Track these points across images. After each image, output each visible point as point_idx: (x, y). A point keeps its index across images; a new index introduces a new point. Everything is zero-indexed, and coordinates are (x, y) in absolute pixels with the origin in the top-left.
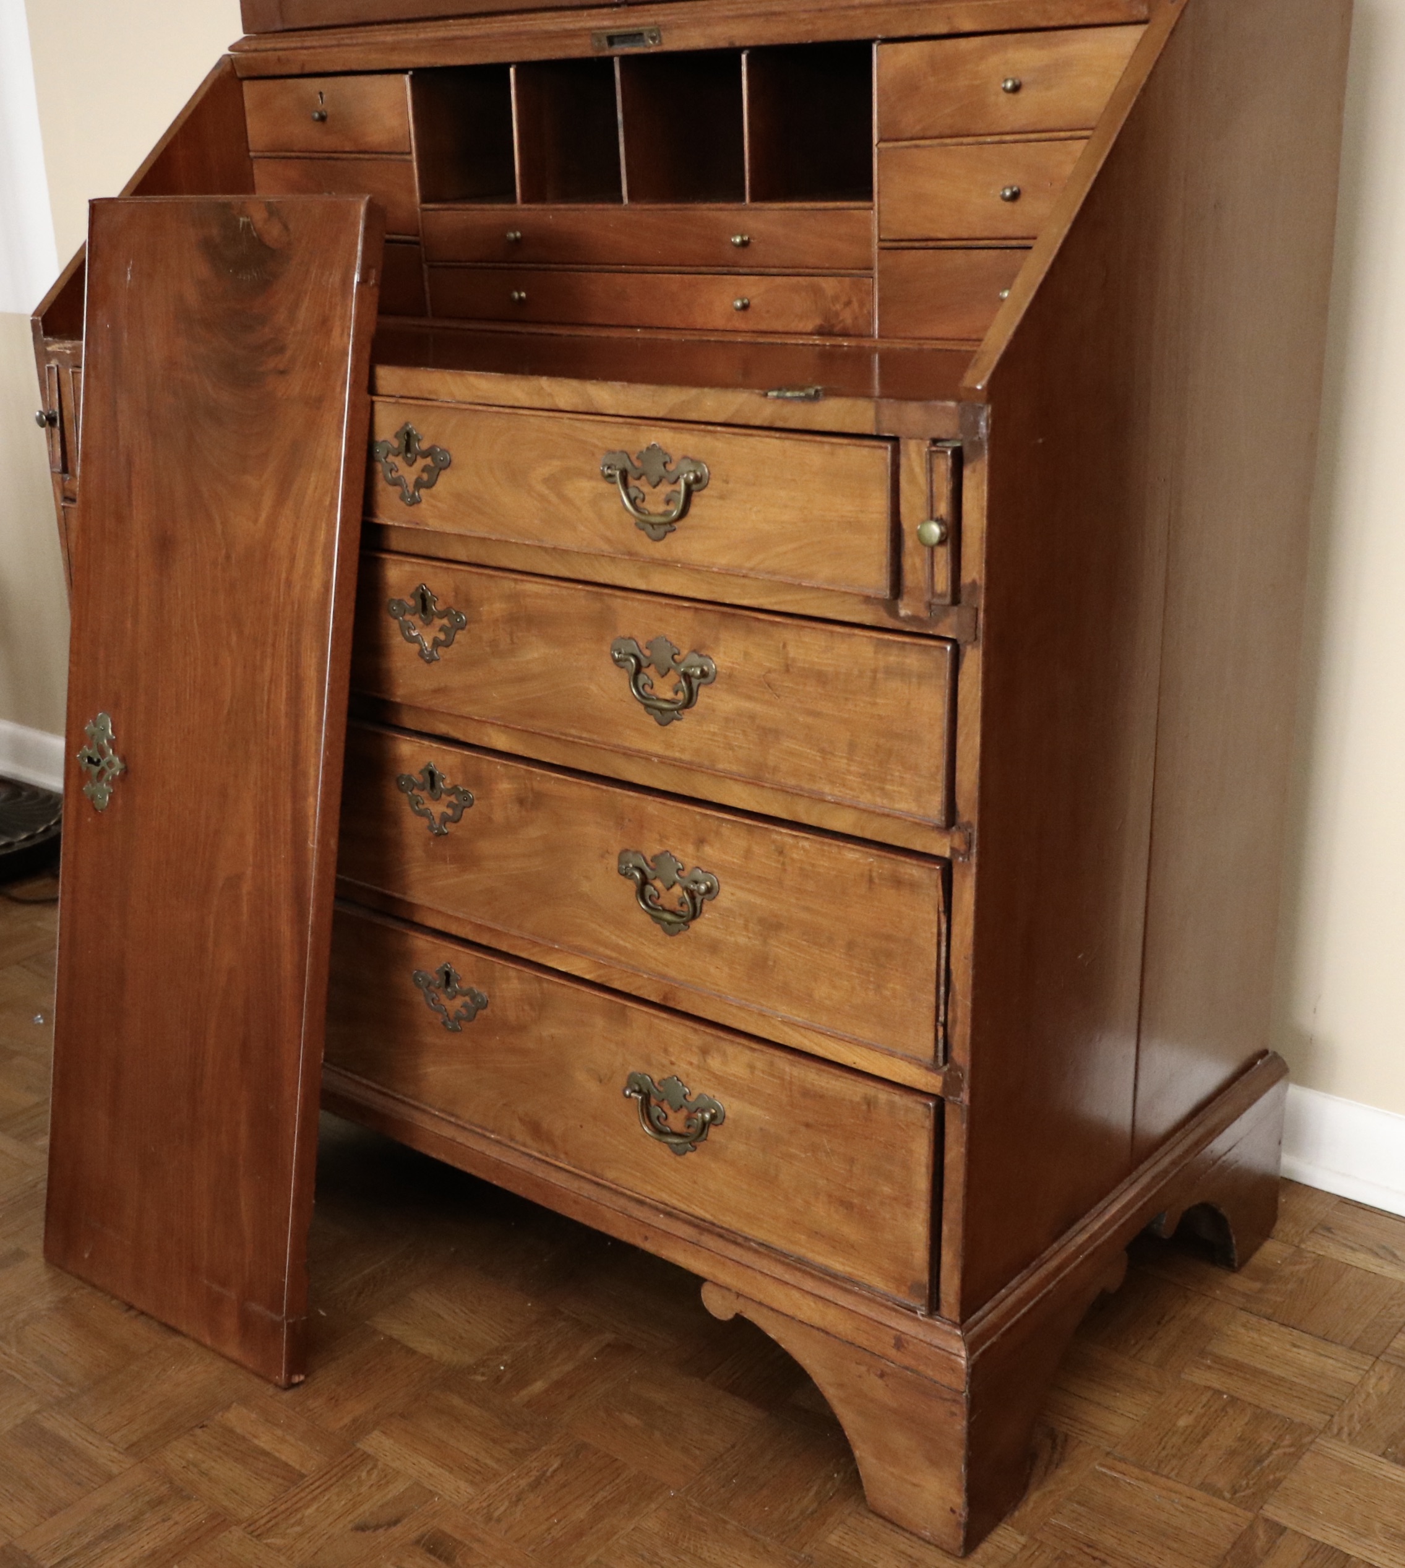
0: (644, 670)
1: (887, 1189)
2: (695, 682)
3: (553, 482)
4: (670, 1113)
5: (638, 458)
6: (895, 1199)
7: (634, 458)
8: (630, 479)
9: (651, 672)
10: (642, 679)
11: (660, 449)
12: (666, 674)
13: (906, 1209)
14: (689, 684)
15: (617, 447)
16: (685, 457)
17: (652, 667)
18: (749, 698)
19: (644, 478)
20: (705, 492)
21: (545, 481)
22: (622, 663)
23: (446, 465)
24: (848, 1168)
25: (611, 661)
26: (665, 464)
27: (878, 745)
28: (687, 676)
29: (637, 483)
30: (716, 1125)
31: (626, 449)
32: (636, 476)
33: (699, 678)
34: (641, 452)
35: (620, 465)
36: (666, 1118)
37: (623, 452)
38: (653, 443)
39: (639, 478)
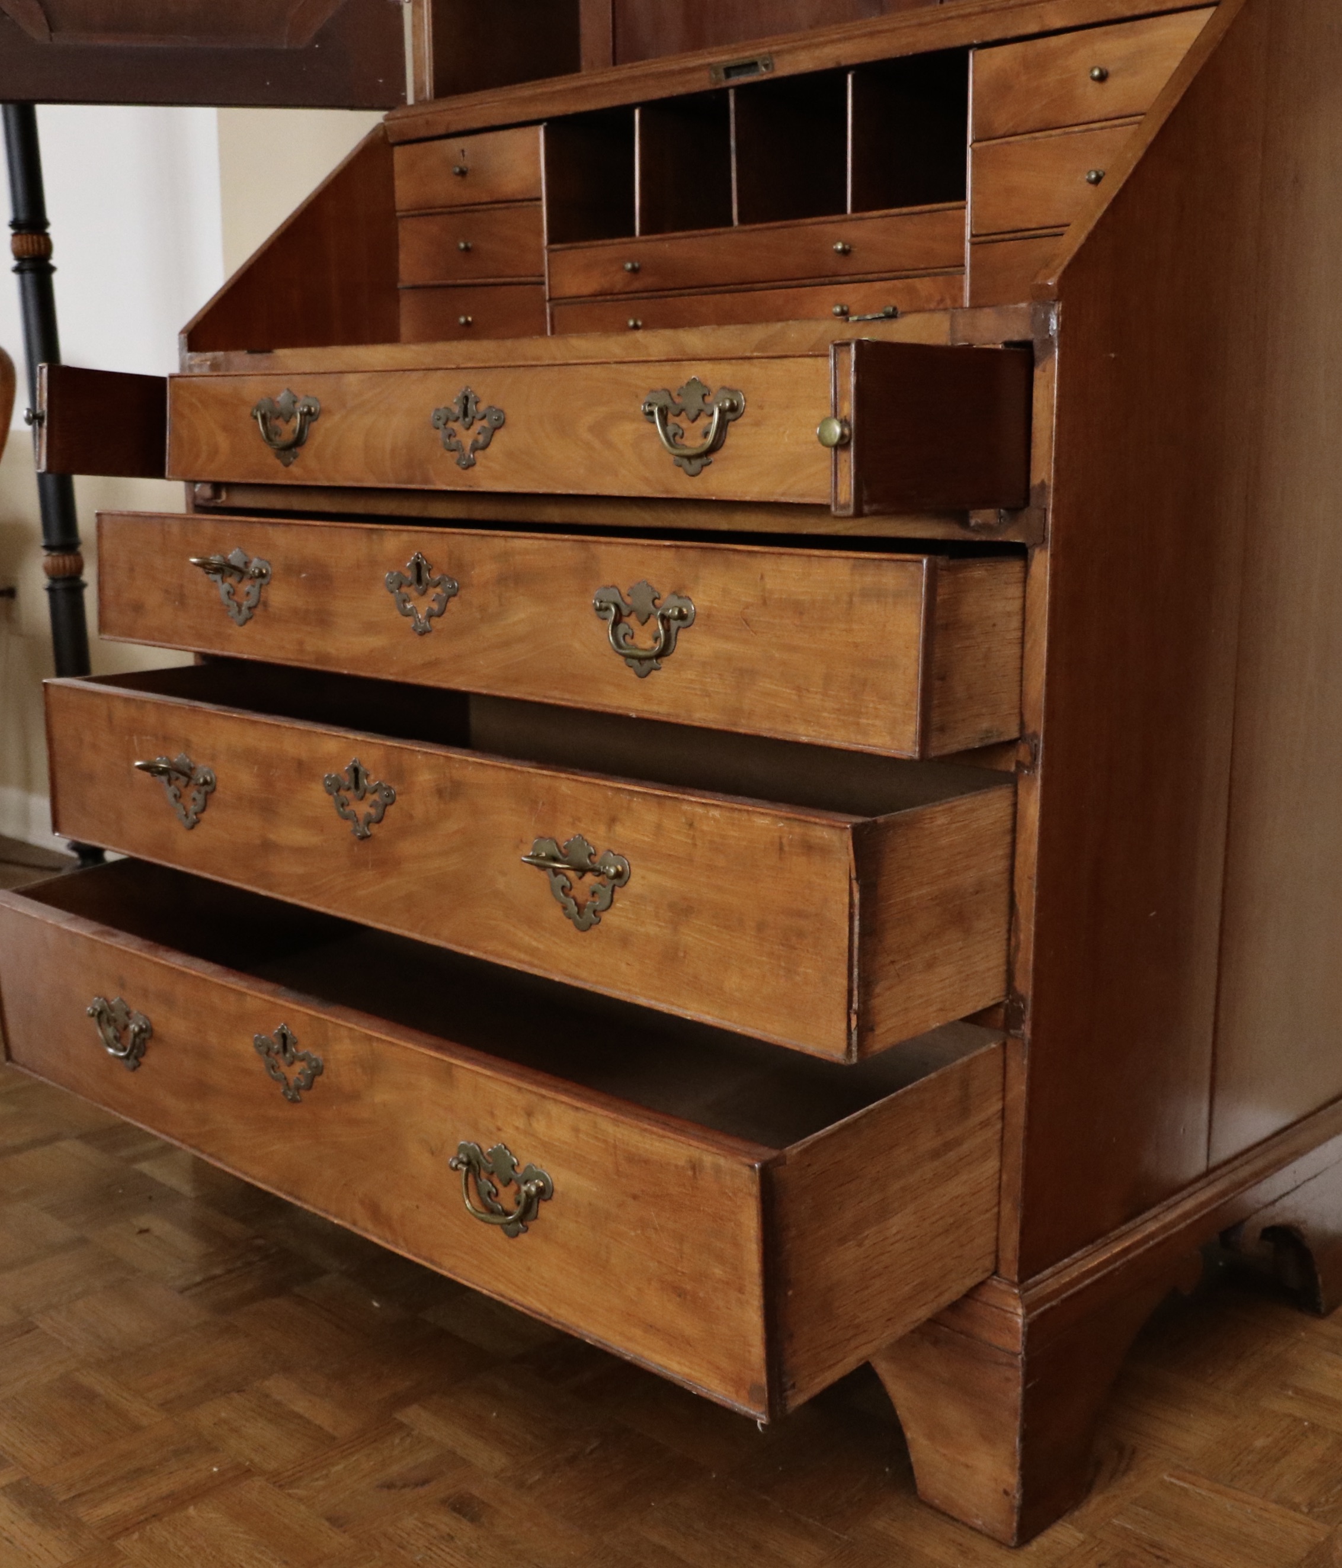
0: (625, 619)
1: (718, 1271)
2: (674, 624)
3: (599, 429)
4: (500, 1186)
5: (679, 395)
6: (727, 1283)
7: (674, 394)
8: (670, 416)
9: (632, 621)
10: (622, 628)
11: (699, 382)
12: (646, 621)
13: (740, 1295)
14: (667, 631)
15: (659, 386)
16: (723, 388)
17: (633, 616)
18: (727, 638)
19: (683, 413)
20: (740, 421)
21: (591, 429)
22: (601, 613)
23: (500, 424)
24: (678, 1246)
25: (593, 612)
26: (704, 396)
27: (853, 676)
28: (664, 618)
29: (677, 420)
30: (545, 1200)
31: (668, 387)
32: (677, 412)
33: (676, 619)
34: (682, 388)
35: (662, 403)
36: (497, 1195)
37: (665, 390)
38: (693, 377)
39: (678, 415)
